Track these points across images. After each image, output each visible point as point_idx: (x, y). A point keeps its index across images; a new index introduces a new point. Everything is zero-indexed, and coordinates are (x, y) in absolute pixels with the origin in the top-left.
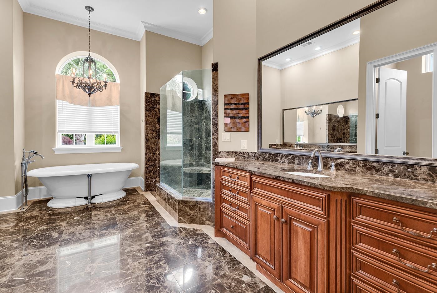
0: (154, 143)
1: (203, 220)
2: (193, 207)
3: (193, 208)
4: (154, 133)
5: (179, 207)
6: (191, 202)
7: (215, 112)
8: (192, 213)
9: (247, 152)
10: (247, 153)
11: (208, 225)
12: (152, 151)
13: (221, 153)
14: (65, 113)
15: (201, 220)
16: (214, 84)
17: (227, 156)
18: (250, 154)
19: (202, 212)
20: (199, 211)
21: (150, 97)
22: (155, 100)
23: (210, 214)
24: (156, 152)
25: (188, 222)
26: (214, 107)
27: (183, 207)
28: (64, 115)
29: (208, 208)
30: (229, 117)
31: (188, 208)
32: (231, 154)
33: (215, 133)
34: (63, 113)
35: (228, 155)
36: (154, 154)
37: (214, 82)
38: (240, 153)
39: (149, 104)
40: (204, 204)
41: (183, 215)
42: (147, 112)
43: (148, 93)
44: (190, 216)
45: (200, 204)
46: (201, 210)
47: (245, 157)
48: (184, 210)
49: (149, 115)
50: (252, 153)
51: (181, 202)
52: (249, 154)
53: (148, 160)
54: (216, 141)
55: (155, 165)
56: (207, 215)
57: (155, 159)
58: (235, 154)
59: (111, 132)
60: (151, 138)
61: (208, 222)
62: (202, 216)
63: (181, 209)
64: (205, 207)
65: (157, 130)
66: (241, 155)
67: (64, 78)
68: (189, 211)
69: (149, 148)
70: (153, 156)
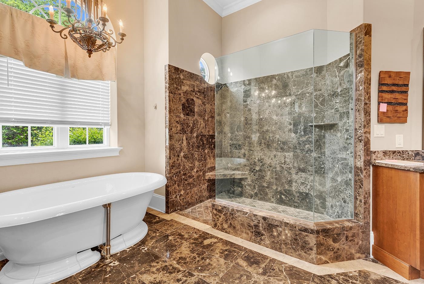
0: (179, 141)
1: (351, 254)
2: (338, 236)
3: (337, 238)
4: (178, 125)
5: (318, 239)
6: (335, 230)
7: (368, 95)
8: (336, 245)
9: (407, 151)
10: (407, 153)
11: (358, 259)
12: (177, 152)
13: (376, 153)
14: (11, 85)
15: (349, 253)
16: (367, 54)
17: (384, 158)
18: (410, 153)
19: (350, 241)
20: (347, 240)
21: (174, 73)
22: (179, 77)
23: (360, 242)
24: (180, 153)
25: (331, 260)
26: (366, 88)
27: (323, 239)
28: (11, 89)
29: (358, 234)
30: (385, 103)
31: (331, 240)
32: (388, 155)
33: (367, 125)
34: (8, 85)
35: (385, 156)
36: (178, 156)
37: (367, 51)
38: (399, 152)
39: (173, 83)
40: (353, 229)
41: (324, 251)
42: (171, 94)
43: (172, 66)
44: (333, 250)
45: (347, 231)
46: (349, 239)
47: (404, 157)
48: (326, 243)
49: (173, 100)
50: (412, 151)
51: (321, 232)
52: (408, 153)
53: (172, 166)
54: (368, 135)
55: (180, 173)
56: (357, 244)
57: (180, 165)
58: (393, 154)
59: (97, 124)
60: (175, 134)
61: (358, 255)
62: (350, 247)
63: (320, 243)
64: (354, 234)
65: (182, 122)
66: (400, 155)
67: (14, 15)
68: (332, 243)
69: (173, 148)
70: (178, 160)
